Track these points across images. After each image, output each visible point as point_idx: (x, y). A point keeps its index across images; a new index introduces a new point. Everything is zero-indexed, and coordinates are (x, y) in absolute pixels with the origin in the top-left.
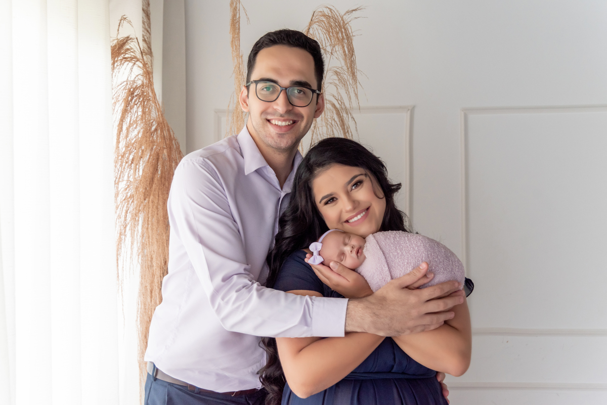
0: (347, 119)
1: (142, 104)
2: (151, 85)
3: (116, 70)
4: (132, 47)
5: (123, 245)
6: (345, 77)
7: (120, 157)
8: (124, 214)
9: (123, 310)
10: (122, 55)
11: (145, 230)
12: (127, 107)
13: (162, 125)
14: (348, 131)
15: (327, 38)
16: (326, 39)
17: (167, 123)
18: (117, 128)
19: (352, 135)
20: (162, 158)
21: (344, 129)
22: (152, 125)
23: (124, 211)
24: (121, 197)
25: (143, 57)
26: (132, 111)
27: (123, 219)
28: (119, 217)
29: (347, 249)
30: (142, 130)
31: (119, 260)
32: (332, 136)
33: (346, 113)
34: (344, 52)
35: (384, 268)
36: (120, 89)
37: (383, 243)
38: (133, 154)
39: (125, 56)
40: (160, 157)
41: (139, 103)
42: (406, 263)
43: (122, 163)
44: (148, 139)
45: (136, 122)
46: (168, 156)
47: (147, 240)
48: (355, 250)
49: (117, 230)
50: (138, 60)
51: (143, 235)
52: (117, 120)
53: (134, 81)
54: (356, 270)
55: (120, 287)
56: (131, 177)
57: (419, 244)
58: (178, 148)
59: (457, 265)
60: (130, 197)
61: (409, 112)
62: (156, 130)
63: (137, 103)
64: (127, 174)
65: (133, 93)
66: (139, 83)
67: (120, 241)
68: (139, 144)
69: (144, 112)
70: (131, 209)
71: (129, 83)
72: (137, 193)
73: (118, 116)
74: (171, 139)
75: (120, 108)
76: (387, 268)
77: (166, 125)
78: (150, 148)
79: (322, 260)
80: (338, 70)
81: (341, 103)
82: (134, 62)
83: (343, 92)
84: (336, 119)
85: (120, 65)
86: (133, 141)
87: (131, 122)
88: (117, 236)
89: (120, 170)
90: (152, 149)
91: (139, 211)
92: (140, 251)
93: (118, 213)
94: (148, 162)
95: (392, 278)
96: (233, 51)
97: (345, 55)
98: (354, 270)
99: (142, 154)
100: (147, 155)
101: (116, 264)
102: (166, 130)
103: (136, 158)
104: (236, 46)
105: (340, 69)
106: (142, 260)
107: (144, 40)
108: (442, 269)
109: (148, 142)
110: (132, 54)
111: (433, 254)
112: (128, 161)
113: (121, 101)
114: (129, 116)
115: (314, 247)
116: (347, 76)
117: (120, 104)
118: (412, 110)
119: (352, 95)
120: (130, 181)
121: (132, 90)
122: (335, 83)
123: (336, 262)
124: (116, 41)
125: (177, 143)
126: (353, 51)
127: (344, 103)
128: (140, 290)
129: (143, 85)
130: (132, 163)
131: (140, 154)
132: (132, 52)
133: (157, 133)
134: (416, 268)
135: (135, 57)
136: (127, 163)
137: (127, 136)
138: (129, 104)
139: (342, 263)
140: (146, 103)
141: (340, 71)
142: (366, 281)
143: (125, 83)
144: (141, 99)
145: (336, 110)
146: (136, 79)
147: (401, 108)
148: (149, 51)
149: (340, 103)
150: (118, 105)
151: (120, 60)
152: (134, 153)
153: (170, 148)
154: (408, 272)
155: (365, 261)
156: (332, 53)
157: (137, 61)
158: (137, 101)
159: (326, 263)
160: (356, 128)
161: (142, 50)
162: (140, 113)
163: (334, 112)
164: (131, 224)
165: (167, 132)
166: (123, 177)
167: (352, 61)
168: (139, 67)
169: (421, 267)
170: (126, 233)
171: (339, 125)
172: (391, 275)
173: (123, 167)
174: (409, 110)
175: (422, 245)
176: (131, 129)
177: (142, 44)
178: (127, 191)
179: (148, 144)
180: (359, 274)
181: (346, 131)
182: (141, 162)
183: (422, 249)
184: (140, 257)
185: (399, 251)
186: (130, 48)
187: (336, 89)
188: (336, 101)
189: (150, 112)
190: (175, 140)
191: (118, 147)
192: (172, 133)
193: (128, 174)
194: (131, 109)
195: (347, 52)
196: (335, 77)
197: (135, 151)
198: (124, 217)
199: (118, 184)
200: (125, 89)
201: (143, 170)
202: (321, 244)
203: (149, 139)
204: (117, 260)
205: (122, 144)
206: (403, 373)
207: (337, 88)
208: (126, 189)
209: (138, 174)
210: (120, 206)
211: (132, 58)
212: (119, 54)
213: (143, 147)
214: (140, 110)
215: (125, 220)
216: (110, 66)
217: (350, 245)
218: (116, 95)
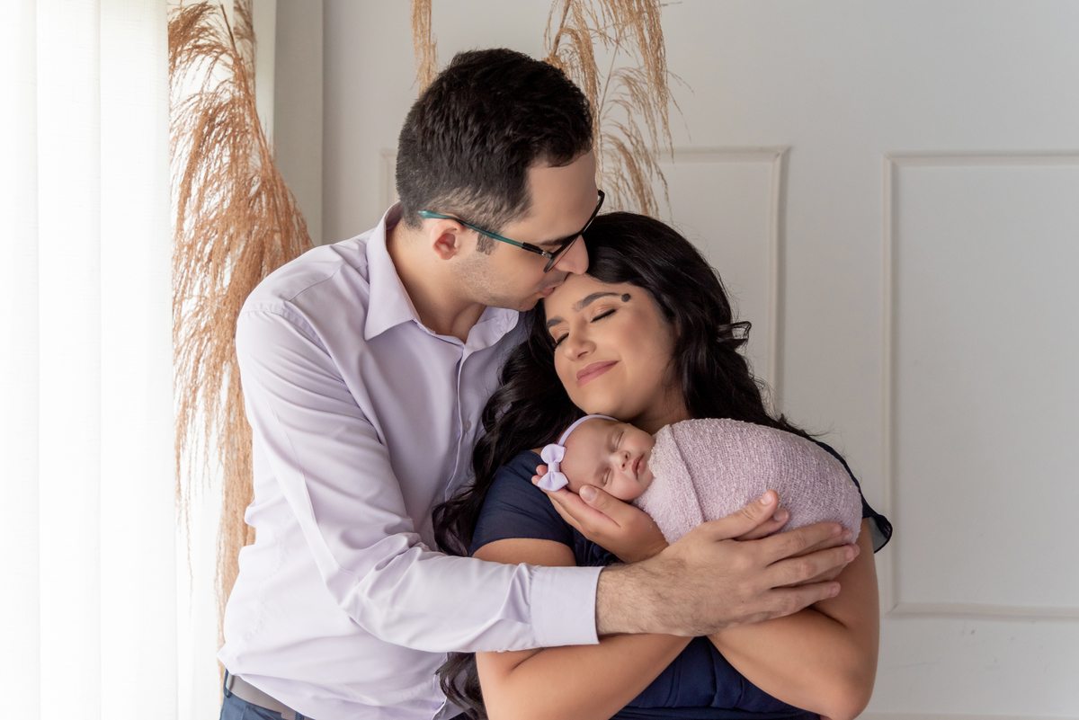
0: (648, 175)
1: (231, 142)
2: (250, 102)
3: (178, 72)
4: (213, 24)
5: (189, 426)
6: (645, 88)
7: (185, 249)
8: (192, 364)
9: (189, 558)
10: (192, 41)
11: (235, 398)
12: (200, 146)
13: (271, 185)
14: (649, 201)
15: (608, 10)
16: (606, 14)
17: (281, 180)
18: (179, 190)
19: (657, 209)
20: (270, 250)
21: (642, 196)
22: (250, 185)
23: (193, 359)
24: (185, 330)
25: (233, 44)
26: (210, 155)
27: (190, 374)
28: (181, 371)
29: (616, 460)
30: (230, 195)
31: (181, 457)
32: (618, 210)
33: (647, 163)
34: (643, 39)
35: (688, 500)
36: (187, 109)
37: (688, 448)
38: (212, 242)
39: (199, 43)
40: (266, 250)
41: (225, 139)
42: (733, 490)
43: (189, 260)
44: (242, 213)
45: (217, 177)
46: (283, 246)
47: (238, 418)
48: (632, 462)
49: (177, 399)
50: (224, 51)
51: (229, 409)
52: (180, 174)
53: (215, 95)
54: (635, 502)
55: (184, 512)
56: (208, 290)
57: (763, 449)
58: (303, 230)
59: (843, 491)
60: (204, 330)
61: (778, 161)
62: (258, 194)
63: (222, 139)
64: (198, 283)
65: (212, 119)
66: (226, 97)
67: (183, 420)
68: (222, 222)
69: (234, 158)
70: (206, 354)
71: (204, 98)
72: (217, 323)
73: (182, 165)
74: (288, 214)
75: (185, 150)
76: (695, 500)
77: (279, 185)
78: (246, 231)
79: (565, 482)
80: (632, 75)
81: (637, 141)
82: (215, 54)
83: (640, 119)
84: (627, 175)
85: (187, 60)
86: (212, 217)
87: (208, 178)
88: (176, 409)
89: (185, 275)
90: (250, 232)
91: (223, 359)
92: (224, 439)
93: (179, 362)
94: (241, 260)
95: (705, 520)
96: (416, 35)
97: (645, 46)
98: (630, 502)
99: (230, 244)
100: (239, 246)
101: (176, 466)
102: (280, 195)
103: (217, 251)
104: (422, 24)
105: (636, 72)
106: (227, 458)
107: (238, 9)
108: (810, 502)
109: (241, 218)
110: (212, 38)
111: (791, 471)
112: (202, 257)
113: (188, 135)
114: (205, 165)
115: (551, 453)
116: (648, 87)
117: (186, 140)
118: (785, 156)
119: (659, 125)
120: (206, 298)
121: (210, 112)
122: (624, 101)
123: (592, 487)
124: (177, 14)
125: (302, 220)
126: (660, 39)
127: (643, 143)
128: (223, 519)
129: (233, 102)
130: (210, 260)
131: (225, 243)
132: (213, 35)
133: (260, 201)
134: (753, 500)
135: (219, 45)
136: (198, 260)
137: (199, 207)
138: (205, 140)
139: (605, 488)
140: (238, 139)
141: (634, 77)
142: (655, 524)
143: (197, 98)
144: (230, 130)
145: (626, 157)
146: (220, 90)
147: (762, 152)
148: (248, 30)
149: (634, 142)
150: (181, 143)
151: (188, 50)
152: (213, 240)
153: (288, 231)
154: (737, 508)
155: (653, 483)
156: (617, 42)
157: (221, 53)
158: (221, 136)
159: (573, 486)
160: (666, 193)
161: (232, 30)
162: (226, 160)
163: (623, 160)
164: (206, 386)
165: (281, 198)
166: (191, 289)
167: (658, 58)
168: (226, 64)
169: (763, 502)
170: (197, 403)
171: (632, 188)
172: (703, 515)
173: (191, 270)
174: (778, 155)
175: (769, 451)
176: (208, 192)
177: (233, 18)
178: (199, 318)
179: (242, 224)
180: (642, 510)
181: (646, 199)
182: (228, 260)
183: (769, 459)
184: (224, 451)
185: (721, 465)
186: (207, 26)
187: (627, 113)
188: (627, 138)
189: (246, 157)
190: (298, 215)
191: (180, 229)
192: (290, 200)
193: (202, 284)
194: (208, 151)
195: (648, 40)
196: (625, 89)
197: (217, 236)
198: (191, 370)
199: (180, 303)
200: (196, 109)
201: (233, 275)
202: (563, 449)
203: (245, 211)
204: (178, 457)
205: (189, 224)
206: (735, 709)
207: (628, 110)
208: (197, 314)
209: (222, 285)
210: (184, 348)
211: (211, 48)
212: (186, 39)
213: (231, 230)
214: (227, 152)
215: (195, 376)
216: (166, 65)
217: (621, 453)
218: (178, 122)
